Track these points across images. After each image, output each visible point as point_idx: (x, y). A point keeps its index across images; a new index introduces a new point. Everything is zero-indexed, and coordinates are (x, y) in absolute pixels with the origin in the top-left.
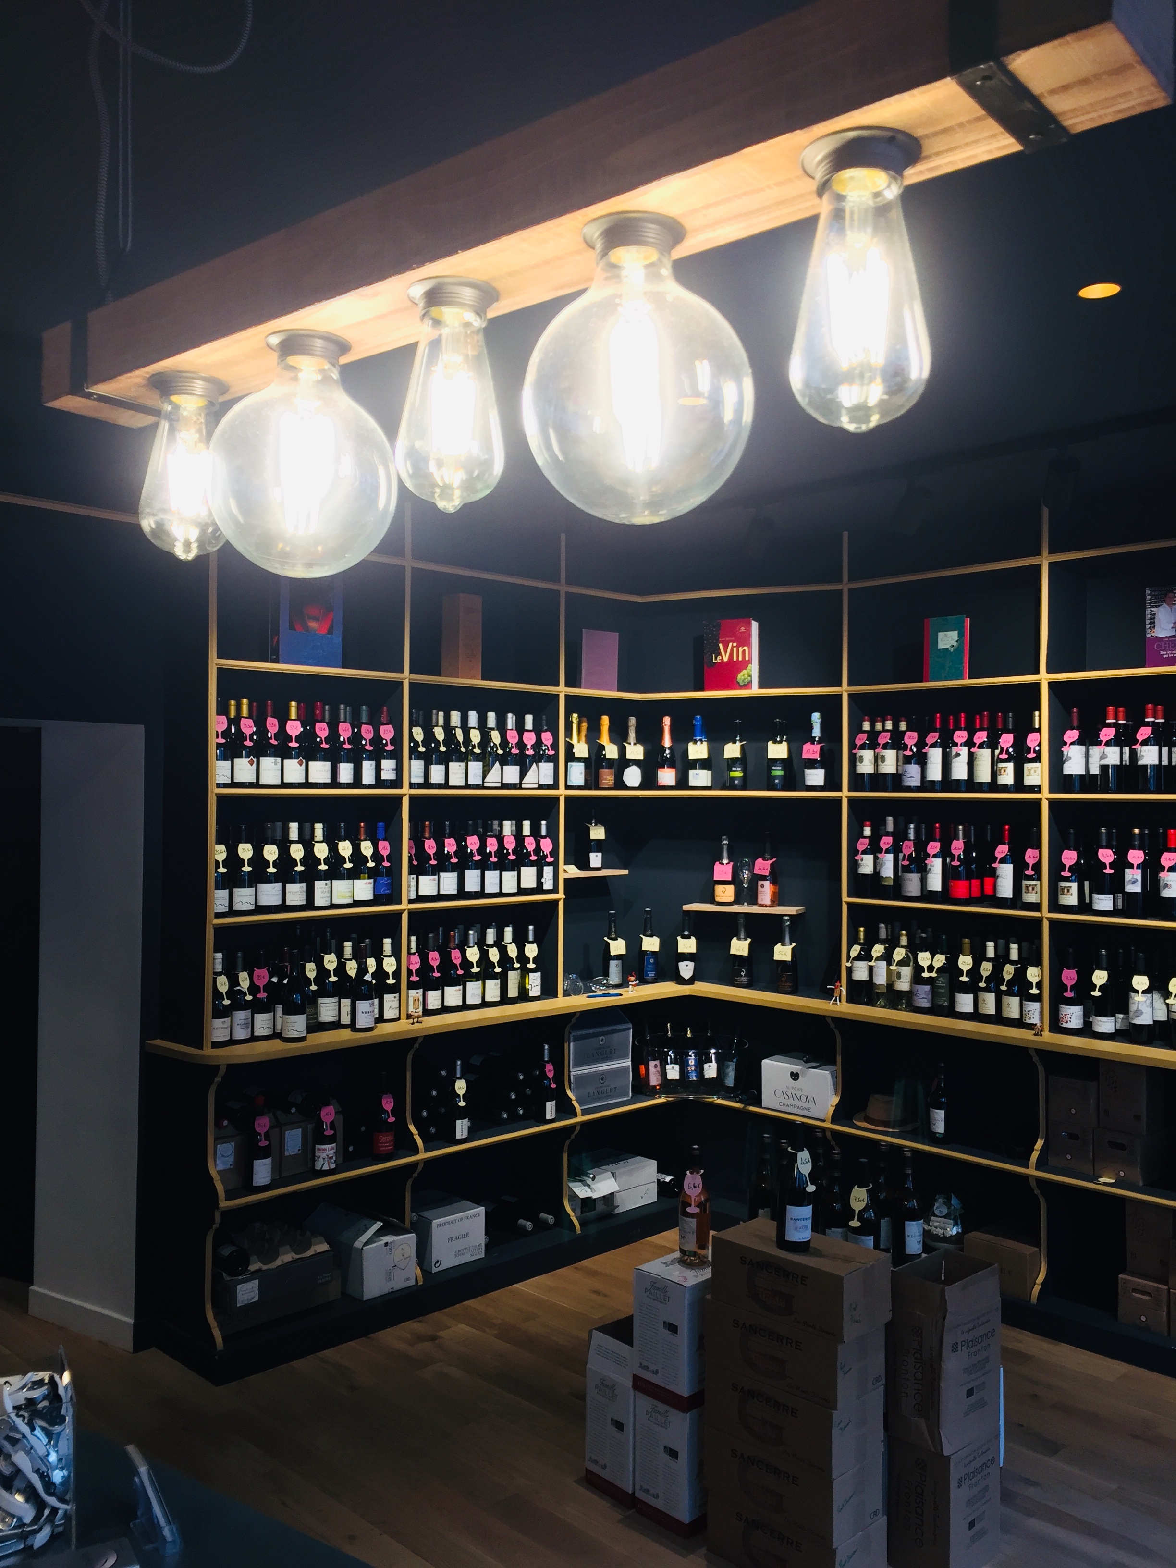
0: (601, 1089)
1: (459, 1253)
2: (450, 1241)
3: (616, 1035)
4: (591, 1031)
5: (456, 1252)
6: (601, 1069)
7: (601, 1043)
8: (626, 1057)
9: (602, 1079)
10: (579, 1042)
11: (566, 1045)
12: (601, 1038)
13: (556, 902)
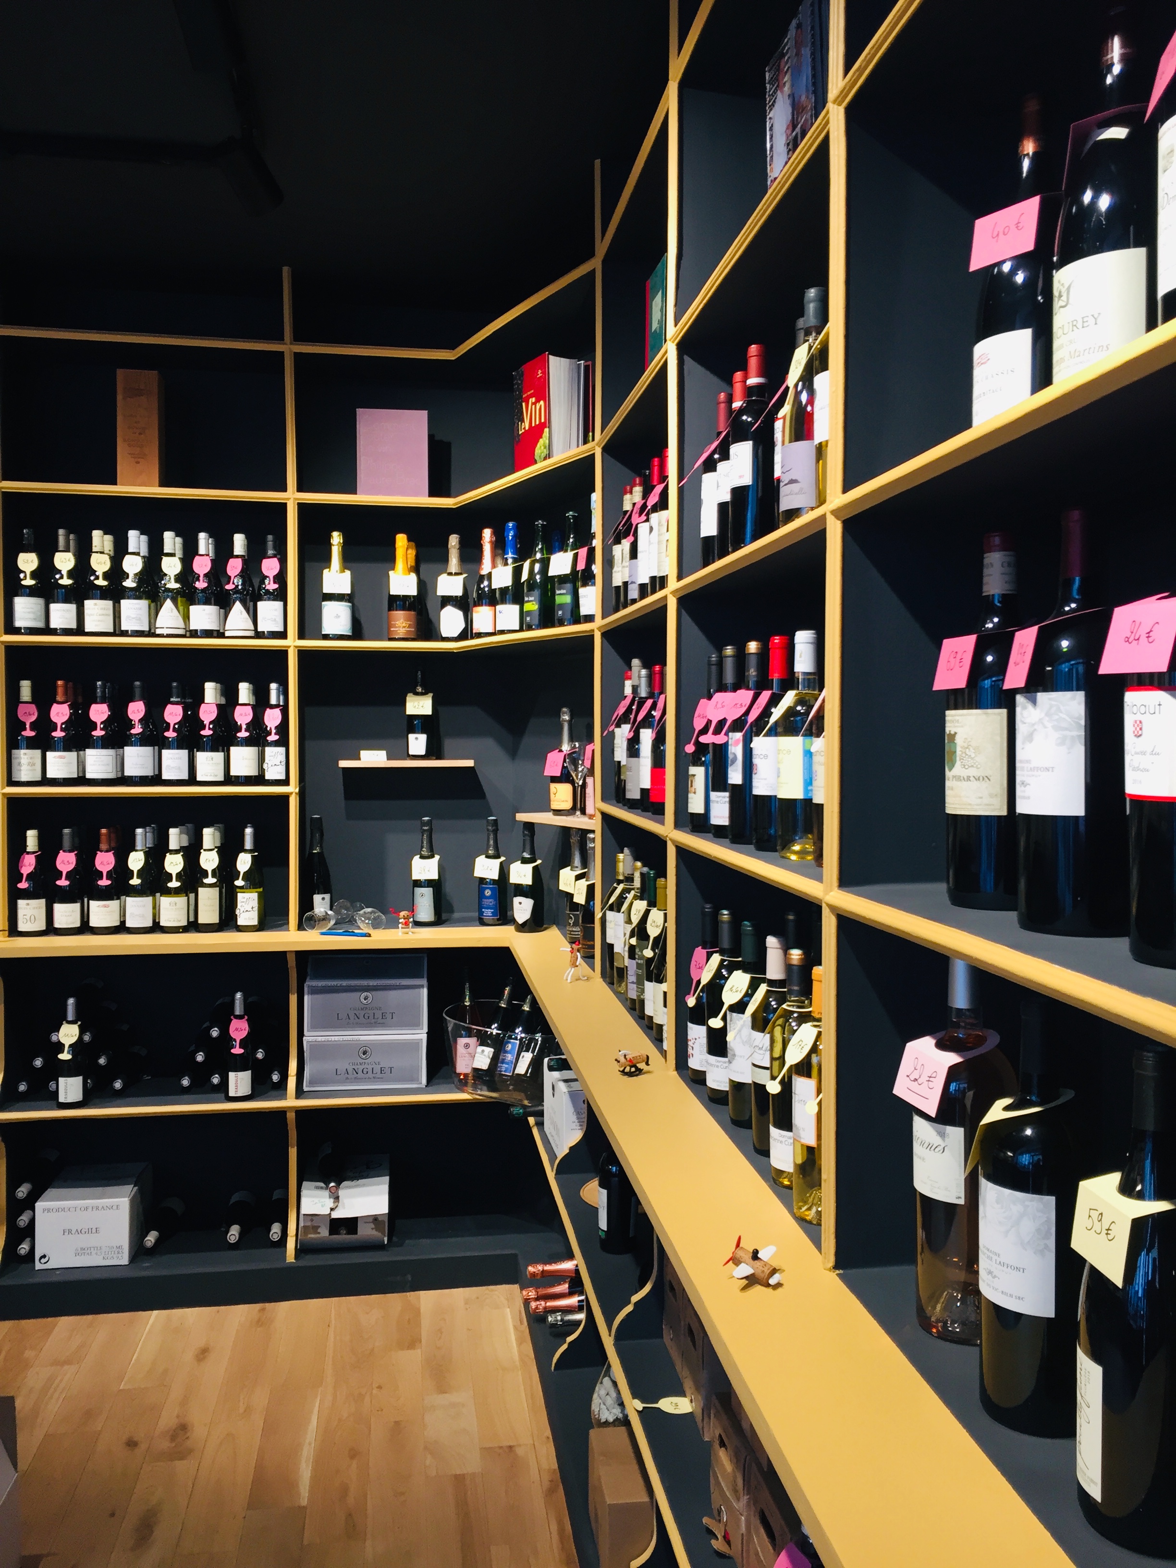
0: (363, 1067)
1: (82, 1251)
2: (66, 1234)
3: (393, 994)
4: (344, 983)
5: (77, 1250)
6: (362, 1038)
7: (363, 1000)
8: (417, 1025)
9: (365, 1053)
10: (316, 996)
11: (293, 999)
12: (365, 994)
13: (285, 798)
